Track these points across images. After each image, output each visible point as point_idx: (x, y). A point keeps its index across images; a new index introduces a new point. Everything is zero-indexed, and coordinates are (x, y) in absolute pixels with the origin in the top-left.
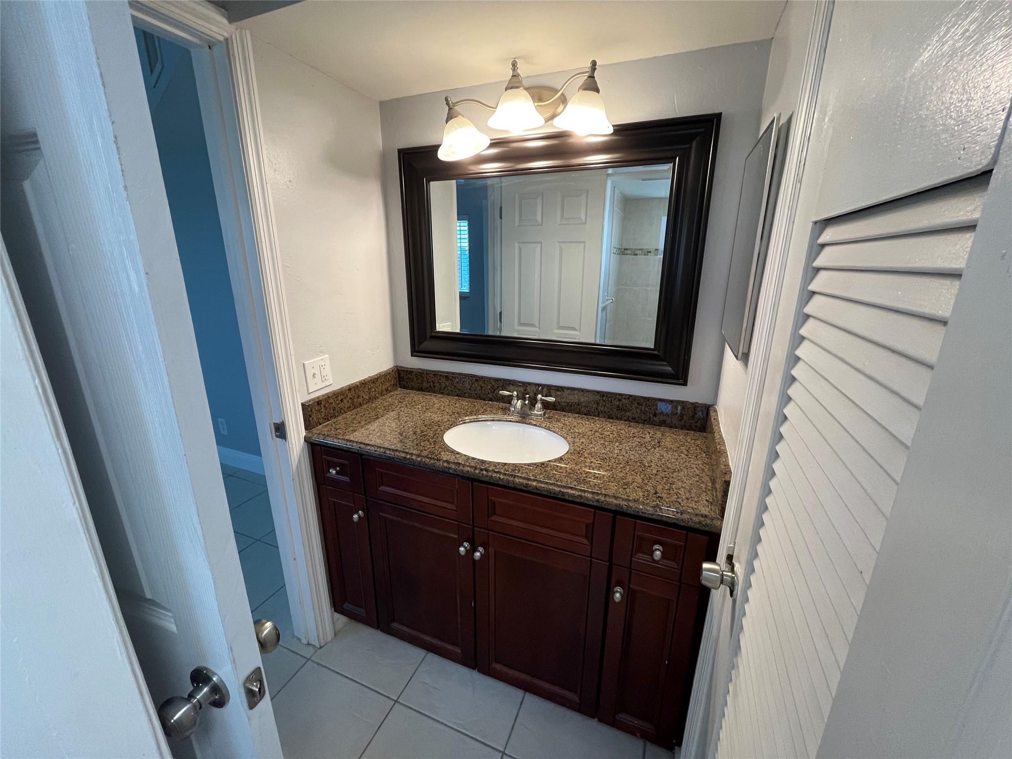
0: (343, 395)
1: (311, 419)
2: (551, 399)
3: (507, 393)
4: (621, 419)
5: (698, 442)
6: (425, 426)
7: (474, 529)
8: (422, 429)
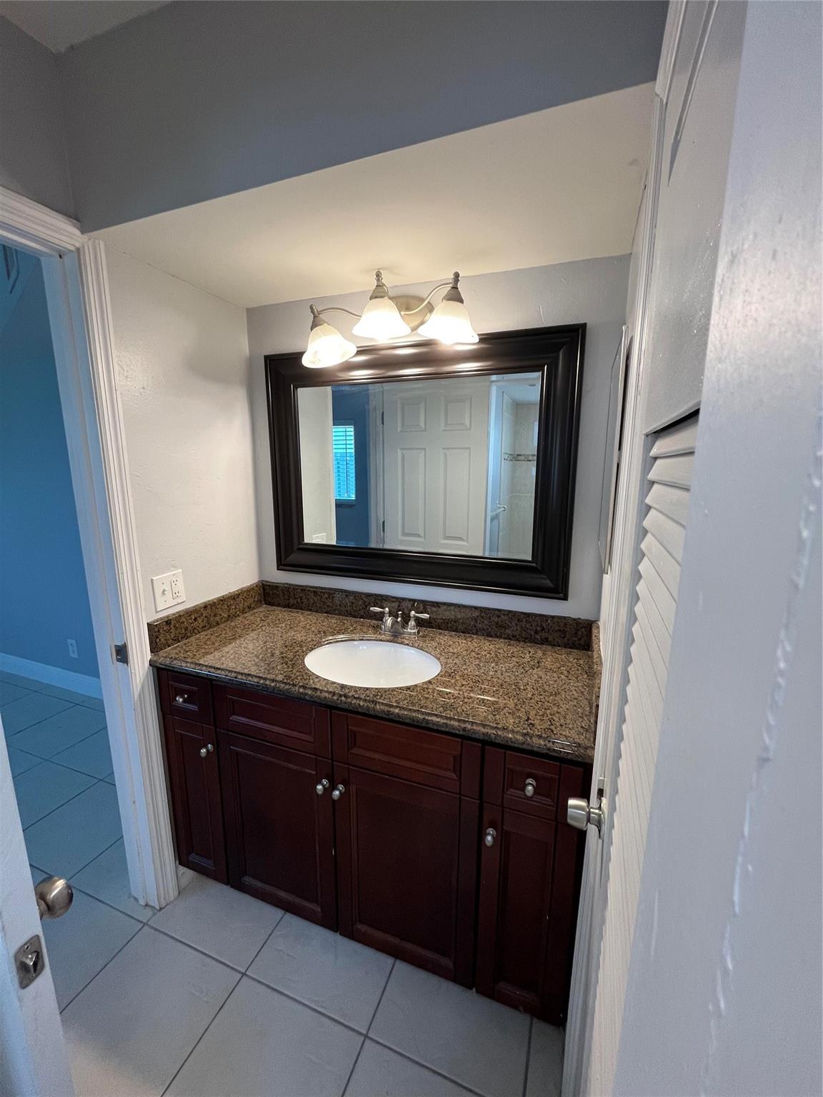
0: (197, 613)
1: (158, 640)
2: (426, 616)
3: (378, 609)
4: (500, 637)
5: (581, 662)
6: (286, 646)
7: (333, 764)
8: (282, 650)
